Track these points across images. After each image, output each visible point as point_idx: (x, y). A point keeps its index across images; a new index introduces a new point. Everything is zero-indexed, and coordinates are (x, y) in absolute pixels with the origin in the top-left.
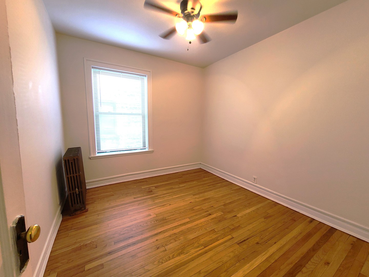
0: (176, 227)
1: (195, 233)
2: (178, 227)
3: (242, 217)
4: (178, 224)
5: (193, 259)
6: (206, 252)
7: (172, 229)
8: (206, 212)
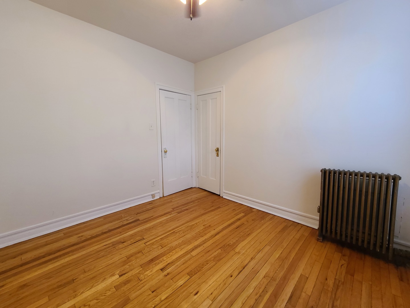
0: (203, 243)
1: (183, 241)
2: (201, 244)
3: (113, 275)
4: (203, 246)
5: (183, 224)
6: (173, 229)
7: (207, 240)
8: (168, 274)
